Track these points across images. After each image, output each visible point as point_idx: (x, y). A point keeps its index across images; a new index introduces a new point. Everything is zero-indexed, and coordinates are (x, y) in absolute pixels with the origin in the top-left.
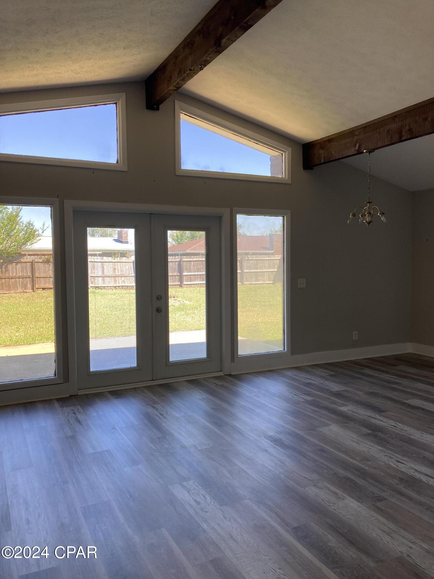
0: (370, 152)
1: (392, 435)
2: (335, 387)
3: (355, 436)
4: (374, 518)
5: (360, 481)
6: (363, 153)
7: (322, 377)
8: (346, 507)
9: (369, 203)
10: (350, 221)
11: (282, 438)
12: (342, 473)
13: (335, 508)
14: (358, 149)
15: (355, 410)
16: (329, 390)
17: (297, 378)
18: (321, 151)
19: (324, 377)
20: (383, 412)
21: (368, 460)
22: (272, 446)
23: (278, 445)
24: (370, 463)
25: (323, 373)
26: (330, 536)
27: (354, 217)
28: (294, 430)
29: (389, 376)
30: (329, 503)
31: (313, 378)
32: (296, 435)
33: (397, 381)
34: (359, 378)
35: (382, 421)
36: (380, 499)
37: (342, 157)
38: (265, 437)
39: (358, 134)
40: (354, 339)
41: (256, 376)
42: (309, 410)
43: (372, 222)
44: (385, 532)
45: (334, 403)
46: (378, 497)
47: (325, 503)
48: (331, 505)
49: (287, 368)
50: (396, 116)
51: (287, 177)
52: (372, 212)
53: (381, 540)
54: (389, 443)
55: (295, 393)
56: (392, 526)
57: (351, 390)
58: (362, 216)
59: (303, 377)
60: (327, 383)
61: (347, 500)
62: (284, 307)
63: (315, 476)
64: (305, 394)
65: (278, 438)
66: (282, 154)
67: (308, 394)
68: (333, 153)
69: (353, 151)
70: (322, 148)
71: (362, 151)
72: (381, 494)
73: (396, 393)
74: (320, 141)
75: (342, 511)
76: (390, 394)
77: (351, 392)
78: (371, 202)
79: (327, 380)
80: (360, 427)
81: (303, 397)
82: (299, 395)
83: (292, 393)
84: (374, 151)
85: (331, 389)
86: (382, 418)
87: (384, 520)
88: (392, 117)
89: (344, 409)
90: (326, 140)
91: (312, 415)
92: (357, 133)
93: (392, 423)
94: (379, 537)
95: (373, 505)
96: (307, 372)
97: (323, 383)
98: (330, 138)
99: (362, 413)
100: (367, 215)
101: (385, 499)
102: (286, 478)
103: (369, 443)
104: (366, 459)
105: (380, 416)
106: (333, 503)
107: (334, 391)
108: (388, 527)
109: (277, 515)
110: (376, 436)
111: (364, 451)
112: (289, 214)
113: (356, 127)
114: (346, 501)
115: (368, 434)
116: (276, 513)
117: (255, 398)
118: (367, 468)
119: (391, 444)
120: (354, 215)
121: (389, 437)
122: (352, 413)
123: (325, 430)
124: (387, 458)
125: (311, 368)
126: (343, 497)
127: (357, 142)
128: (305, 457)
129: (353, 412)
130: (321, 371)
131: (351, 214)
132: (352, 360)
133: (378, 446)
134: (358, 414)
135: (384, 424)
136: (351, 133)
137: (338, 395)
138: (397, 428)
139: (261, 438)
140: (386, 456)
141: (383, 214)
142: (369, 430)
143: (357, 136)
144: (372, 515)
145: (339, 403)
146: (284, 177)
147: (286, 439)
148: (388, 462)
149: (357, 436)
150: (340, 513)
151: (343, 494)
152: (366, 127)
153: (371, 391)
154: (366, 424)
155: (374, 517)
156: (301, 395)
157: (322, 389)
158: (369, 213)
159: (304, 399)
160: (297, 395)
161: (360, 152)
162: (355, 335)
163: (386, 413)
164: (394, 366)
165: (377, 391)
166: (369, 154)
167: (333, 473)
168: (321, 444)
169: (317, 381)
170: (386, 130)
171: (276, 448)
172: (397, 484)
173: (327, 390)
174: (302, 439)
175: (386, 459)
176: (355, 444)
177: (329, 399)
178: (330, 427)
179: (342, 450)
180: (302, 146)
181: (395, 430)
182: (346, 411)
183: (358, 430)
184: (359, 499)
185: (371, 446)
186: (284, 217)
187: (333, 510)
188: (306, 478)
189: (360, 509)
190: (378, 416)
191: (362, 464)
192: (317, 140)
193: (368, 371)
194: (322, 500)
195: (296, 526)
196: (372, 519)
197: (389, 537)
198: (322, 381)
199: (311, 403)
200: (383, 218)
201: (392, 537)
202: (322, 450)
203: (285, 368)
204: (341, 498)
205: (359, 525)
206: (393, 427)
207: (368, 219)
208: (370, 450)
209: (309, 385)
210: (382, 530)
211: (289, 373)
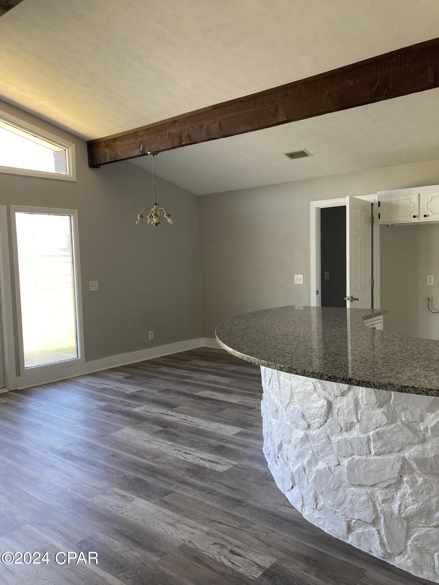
0: (154, 153)
1: (182, 428)
2: (130, 389)
3: (146, 435)
4: (161, 513)
5: (150, 480)
6: (147, 154)
7: (117, 381)
8: (134, 508)
9: (156, 204)
10: (138, 222)
11: (71, 450)
12: (132, 474)
13: (122, 512)
14: (142, 150)
15: (149, 410)
16: (124, 393)
17: (92, 384)
18: (107, 150)
19: (120, 380)
20: (176, 407)
21: (158, 457)
22: (60, 460)
23: (66, 458)
24: (159, 460)
25: (118, 377)
26: (116, 542)
27: (142, 218)
28: (85, 439)
29: (183, 371)
30: (118, 508)
31: (108, 383)
32: (87, 445)
33: (189, 375)
34: (155, 377)
35: (173, 416)
36: (167, 493)
37: (127, 157)
38: (53, 452)
39: (142, 135)
40: (150, 338)
41: (45, 388)
42: (102, 416)
43: (160, 223)
44: (169, 524)
45: (128, 405)
46: (165, 491)
47: (113, 509)
48: (119, 509)
49: (82, 375)
50: (176, 121)
51: (71, 174)
52: (159, 213)
53: (166, 532)
54: (179, 437)
55: (88, 400)
56: (177, 516)
57: (146, 390)
58: (149, 217)
59: (99, 383)
60: (122, 385)
61: (136, 501)
62: (76, 311)
63: (103, 484)
64: (100, 400)
65: (67, 451)
66: (65, 150)
67: (102, 400)
68: (119, 153)
69: (137, 152)
70: (107, 147)
71: (146, 153)
72: (168, 488)
73: (188, 387)
74: (105, 140)
75: (130, 513)
76: (184, 389)
77: (146, 391)
78: (158, 204)
79: (122, 383)
80: (152, 426)
81: (97, 403)
82: (93, 402)
83: (85, 401)
84: (158, 154)
85: (126, 391)
86: (174, 414)
87: (169, 513)
88: (172, 122)
89: (137, 410)
90: (111, 139)
91: (105, 421)
92: (140, 134)
93: (183, 416)
94: (164, 531)
95: (160, 500)
96: (103, 377)
97: (119, 386)
98: (115, 137)
99: (155, 411)
100: (154, 217)
101: (172, 492)
102: (73, 491)
103: (160, 440)
104: (156, 456)
105: (172, 411)
106: (121, 507)
107: (129, 393)
108: (173, 519)
109: (61, 533)
110: (167, 432)
111: (155, 449)
112: (77, 213)
113: (140, 128)
114: (134, 502)
115: (160, 432)
116: (59, 532)
117: (43, 412)
118: (156, 465)
119: (181, 438)
120: (142, 216)
121: (179, 431)
122: (145, 413)
123: (118, 434)
124: (176, 452)
125: (107, 373)
126: (131, 499)
127: (141, 144)
128: (95, 465)
129: (147, 412)
130: (117, 375)
131: (139, 215)
132: (148, 360)
133: (169, 441)
134: (151, 413)
135: (175, 419)
136: (135, 134)
137: (133, 396)
138: (187, 421)
139: (48, 453)
140: (175, 450)
141: (169, 216)
142: (161, 427)
143: (140, 137)
144: (158, 511)
145: (132, 404)
146: (68, 174)
147: (75, 450)
148: (177, 456)
149: (149, 435)
150: (127, 516)
151: (131, 496)
152: (149, 129)
153: (165, 388)
154: (157, 422)
155: (160, 511)
156: (94, 402)
157: (116, 393)
158: (156, 215)
159: (97, 405)
160: (91, 403)
161: (144, 154)
162: (151, 335)
163: (178, 407)
164: (188, 361)
165: (170, 388)
166: (153, 156)
167: (123, 476)
168: (112, 449)
169: (111, 385)
170: (168, 134)
171: (64, 461)
172: (184, 475)
173: (122, 393)
174: (94, 448)
175: (174, 453)
176: (146, 444)
177: (123, 402)
178: (122, 430)
179: (133, 451)
180: (86, 143)
181: (185, 424)
182: (140, 412)
183: (150, 429)
184: (147, 498)
185: (162, 443)
186: (70, 216)
187: (120, 514)
188: (94, 487)
189: (147, 507)
190: (170, 412)
191: (153, 462)
192: (101, 139)
193: (163, 369)
194: (111, 507)
195: (81, 540)
196: (158, 514)
197: (173, 528)
198: (117, 384)
199: (105, 409)
200: (169, 220)
201: (176, 527)
202: (114, 455)
203: (80, 376)
204: (130, 500)
205: (145, 523)
206: (183, 420)
207: (155, 220)
208: (160, 446)
209: (103, 390)
210: (167, 523)
211: (83, 381)
